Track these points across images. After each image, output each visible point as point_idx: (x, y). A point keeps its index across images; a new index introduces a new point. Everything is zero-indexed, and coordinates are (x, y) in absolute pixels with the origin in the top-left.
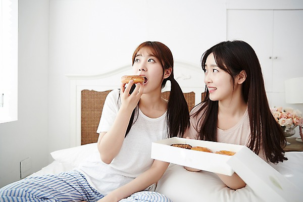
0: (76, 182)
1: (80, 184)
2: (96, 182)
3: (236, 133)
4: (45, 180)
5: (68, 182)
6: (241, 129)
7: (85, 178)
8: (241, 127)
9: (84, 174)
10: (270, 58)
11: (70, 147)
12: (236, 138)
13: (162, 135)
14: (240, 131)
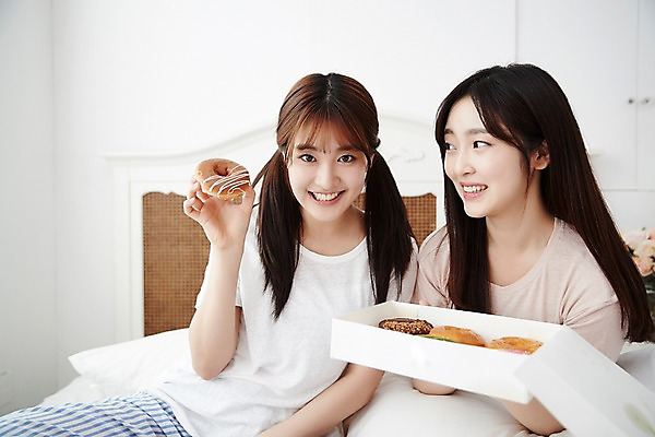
0: (146, 423)
1: (158, 430)
2: (199, 424)
3: (531, 293)
4: (60, 414)
5: (127, 423)
6: (543, 280)
7: (170, 413)
8: (544, 275)
9: (170, 402)
10: (631, 102)
11: (114, 343)
12: (534, 302)
13: (359, 294)
14: (542, 286)
